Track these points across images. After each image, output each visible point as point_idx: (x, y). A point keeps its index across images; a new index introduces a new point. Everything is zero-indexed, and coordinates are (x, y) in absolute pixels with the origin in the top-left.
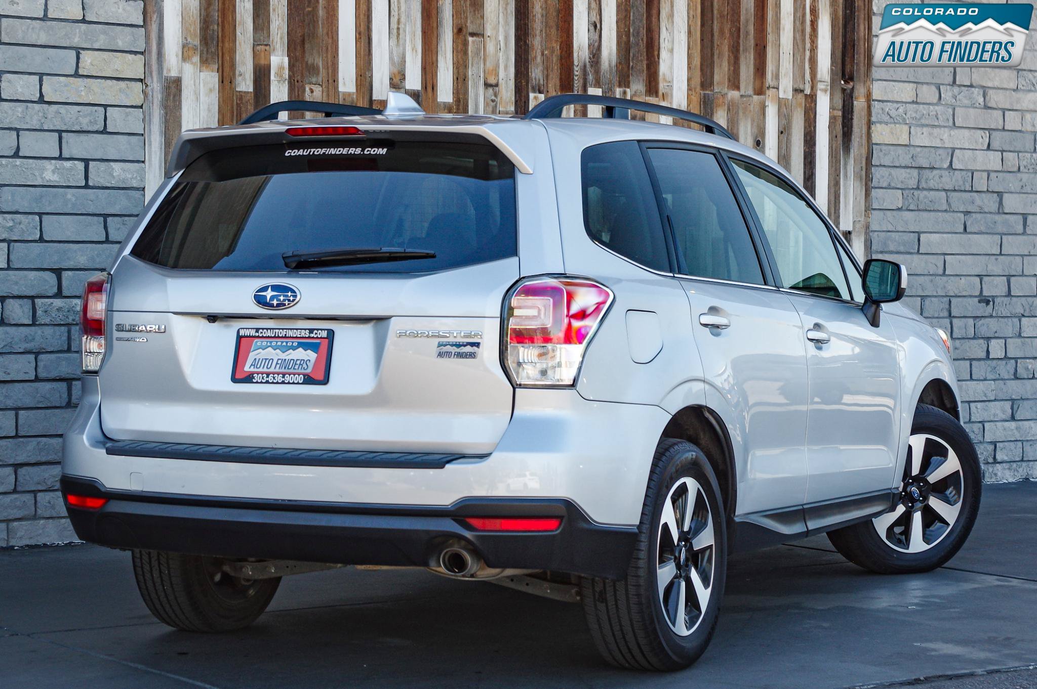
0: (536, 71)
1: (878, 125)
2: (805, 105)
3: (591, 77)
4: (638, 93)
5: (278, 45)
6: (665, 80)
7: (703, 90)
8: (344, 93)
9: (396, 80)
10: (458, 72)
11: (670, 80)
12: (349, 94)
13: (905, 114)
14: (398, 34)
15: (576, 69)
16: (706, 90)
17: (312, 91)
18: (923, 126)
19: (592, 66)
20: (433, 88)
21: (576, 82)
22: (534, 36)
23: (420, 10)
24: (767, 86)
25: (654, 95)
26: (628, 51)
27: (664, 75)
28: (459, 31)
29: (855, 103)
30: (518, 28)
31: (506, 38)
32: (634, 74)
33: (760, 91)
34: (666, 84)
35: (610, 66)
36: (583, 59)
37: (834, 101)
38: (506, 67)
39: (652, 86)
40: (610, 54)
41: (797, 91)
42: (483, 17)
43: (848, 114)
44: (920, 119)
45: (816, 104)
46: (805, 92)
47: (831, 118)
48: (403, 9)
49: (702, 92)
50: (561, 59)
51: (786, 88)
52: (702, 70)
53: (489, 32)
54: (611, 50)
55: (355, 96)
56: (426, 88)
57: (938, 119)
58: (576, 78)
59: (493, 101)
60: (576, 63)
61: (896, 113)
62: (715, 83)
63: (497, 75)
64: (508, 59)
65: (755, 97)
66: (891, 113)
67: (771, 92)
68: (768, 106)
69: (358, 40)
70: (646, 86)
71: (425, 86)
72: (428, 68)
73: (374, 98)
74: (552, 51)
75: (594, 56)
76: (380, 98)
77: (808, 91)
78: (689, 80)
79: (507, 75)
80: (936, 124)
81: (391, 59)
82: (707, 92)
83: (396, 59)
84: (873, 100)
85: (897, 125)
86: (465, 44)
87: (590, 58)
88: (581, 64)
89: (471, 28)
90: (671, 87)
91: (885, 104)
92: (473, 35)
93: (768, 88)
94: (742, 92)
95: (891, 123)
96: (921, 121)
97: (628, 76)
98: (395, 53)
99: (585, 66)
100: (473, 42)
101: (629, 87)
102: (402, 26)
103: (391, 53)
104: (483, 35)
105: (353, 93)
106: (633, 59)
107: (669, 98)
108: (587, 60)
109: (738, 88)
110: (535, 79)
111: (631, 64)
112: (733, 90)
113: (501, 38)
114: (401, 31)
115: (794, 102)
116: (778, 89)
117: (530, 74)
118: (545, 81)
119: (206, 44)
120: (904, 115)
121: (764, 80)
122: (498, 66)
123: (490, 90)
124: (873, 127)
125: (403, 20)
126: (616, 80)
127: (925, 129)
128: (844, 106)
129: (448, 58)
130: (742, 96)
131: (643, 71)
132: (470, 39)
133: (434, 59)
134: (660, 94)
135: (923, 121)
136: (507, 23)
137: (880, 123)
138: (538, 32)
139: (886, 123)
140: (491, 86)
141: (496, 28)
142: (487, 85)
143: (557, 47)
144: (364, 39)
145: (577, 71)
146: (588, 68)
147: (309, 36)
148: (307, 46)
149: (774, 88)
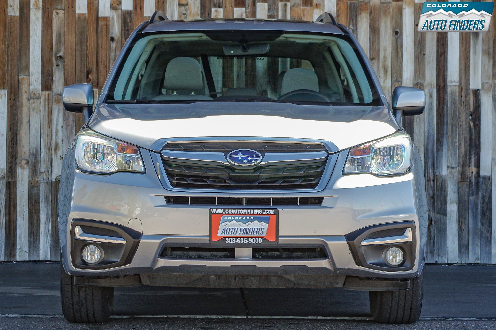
8: (79, 14)
9: (115, 5)
12: (83, 14)
17: (57, 13)
20: (141, 9)
49: (349, 2)
55: (87, 15)
56: (136, 8)
59: (184, 14)
68: (405, 9)
71: (135, 8)
73: (99, 16)
76: (103, 16)
82: (353, 2)
94: (383, 1)
105: (86, 14)
107: (322, 7)
123: (183, 8)
134: (314, 4)
140: (183, 5)
142: (180, 5)
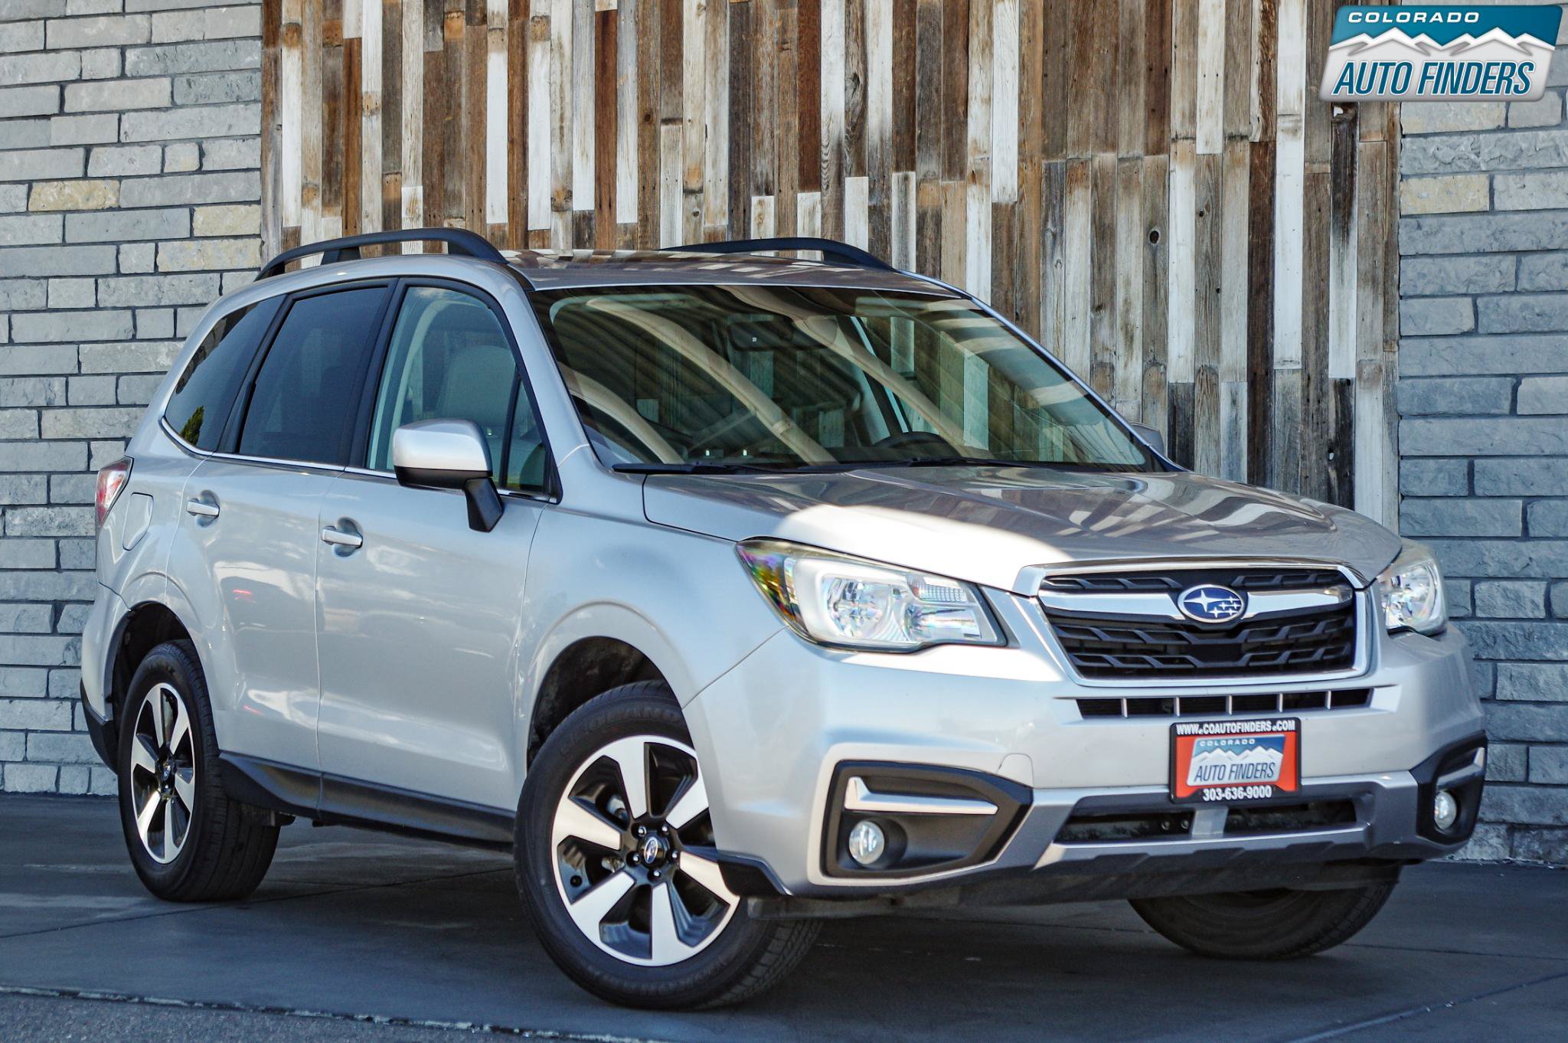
0: (763, 162)
1: (1413, 181)
2: (1252, 161)
3: (848, 160)
4: (929, 177)
5: (412, 170)
6: (977, 150)
7: (1048, 159)
8: (494, 225)
9: (560, 201)
10: (645, 179)
11: (986, 148)
12: (500, 226)
13: (1478, 154)
14: (562, 135)
15: (824, 150)
16: (1053, 157)
18: (1526, 170)
19: (850, 144)
20: (610, 205)
21: (824, 171)
22: (760, 110)
23: (593, 97)
24: (1173, 135)
25: (958, 175)
26: (911, 112)
27: (975, 141)
28: (647, 118)
29: (1359, 145)
30: (734, 101)
31: (716, 119)
32: (922, 146)
33: (1158, 147)
34: (978, 157)
35: (882, 140)
36: (836, 133)
37: (1315, 146)
38: (715, 163)
39: (954, 164)
40: (882, 122)
41: (1231, 138)
42: (681, 94)
43: (1345, 168)
44: (1514, 160)
45: (1274, 158)
46: (1251, 139)
47: (1307, 178)
48: (568, 100)
49: (1044, 162)
50: (801, 139)
51: (1209, 136)
52: (1044, 125)
53: (688, 115)
54: (883, 114)
55: (506, 228)
56: (601, 207)
57: (1559, 155)
58: (824, 165)
59: (695, 214)
60: (824, 142)
61: (1453, 154)
62: (1069, 145)
63: (701, 175)
64: (717, 149)
65: (1149, 159)
66: (1439, 154)
67: (1182, 146)
68: (1174, 171)
69: (511, 152)
70: (944, 163)
71: (599, 205)
72: (603, 176)
73: (530, 228)
74: (788, 128)
75: (854, 129)
76: (537, 227)
77: (1257, 137)
78: (1022, 144)
79: (716, 174)
80: (1554, 164)
81: (553, 170)
82: (1054, 161)
83: (559, 170)
84: (1404, 136)
85: (1459, 177)
86: (655, 137)
87: (847, 131)
88: (833, 143)
89: (665, 112)
90: (988, 161)
91: (1430, 139)
92: (666, 121)
93: (1175, 140)
94: (1123, 154)
95: (1445, 174)
96: (1519, 162)
97: (912, 152)
98: (558, 162)
99: (839, 145)
100: (668, 132)
101: (913, 169)
102: (566, 124)
103: (553, 163)
104: (681, 120)
105: (505, 225)
106: (921, 124)
107: (984, 178)
108: (844, 134)
109: (1113, 146)
110: (762, 174)
111: (918, 132)
112: (1105, 151)
113: (708, 121)
114: (566, 130)
115: (1227, 157)
116: (1194, 139)
117: (752, 167)
118: (776, 176)
119: (330, 182)
120: (1473, 157)
121: (1166, 129)
122: (702, 162)
123: (692, 199)
124: (1401, 186)
125: (568, 114)
126: (890, 161)
127: (1530, 180)
128: (1336, 153)
129: (631, 160)
130: (1121, 160)
131: (938, 141)
132: (663, 128)
133: (612, 163)
134: (968, 172)
135: (1523, 163)
136: (716, 97)
137: (1420, 176)
138: (766, 104)
139: (1435, 175)
140: (693, 192)
141: (701, 108)
142: (687, 192)
143: (795, 122)
144: (517, 150)
145: (827, 154)
146: (845, 150)
147: (449, 154)
148: (447, 168)
149: (1187, 138)
